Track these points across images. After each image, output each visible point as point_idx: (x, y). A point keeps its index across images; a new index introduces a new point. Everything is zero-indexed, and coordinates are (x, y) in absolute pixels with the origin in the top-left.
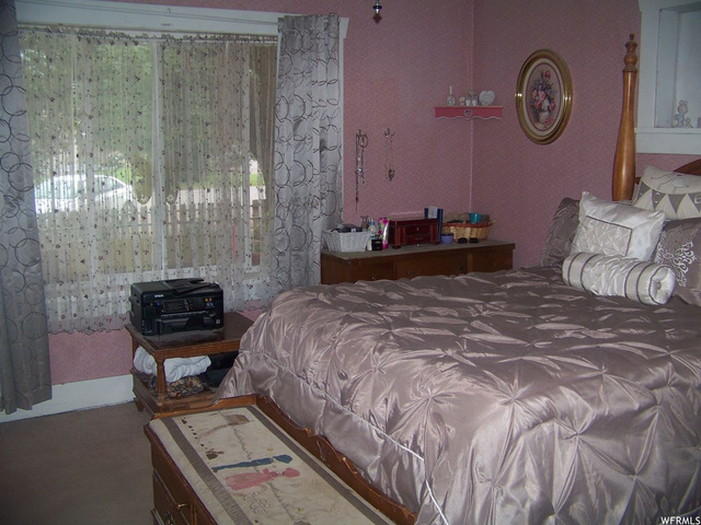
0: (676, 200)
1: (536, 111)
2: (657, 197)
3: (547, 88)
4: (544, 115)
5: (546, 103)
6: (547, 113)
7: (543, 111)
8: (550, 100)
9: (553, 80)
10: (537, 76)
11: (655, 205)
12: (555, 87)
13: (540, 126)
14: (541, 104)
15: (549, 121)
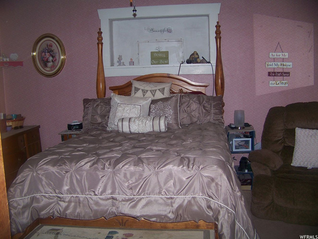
0: (153, 92)
1: (45, 63)
2: (144, 92)
3: (50, 52)
4: (50, 64)
5: (51, 58)
6: (52, 63)
7: (49, 62)
8: (53, 57)
9: (54, 48)
10: (44, 46)
11: (144, 95)
12: (56, 50)
13: (48, 69)
14: (48, 59)
15: (53, 67)
